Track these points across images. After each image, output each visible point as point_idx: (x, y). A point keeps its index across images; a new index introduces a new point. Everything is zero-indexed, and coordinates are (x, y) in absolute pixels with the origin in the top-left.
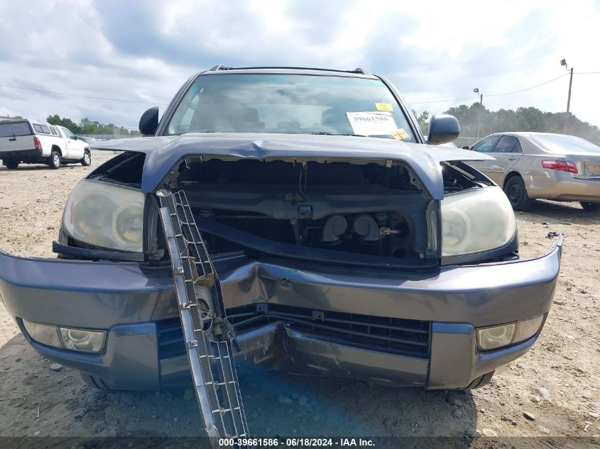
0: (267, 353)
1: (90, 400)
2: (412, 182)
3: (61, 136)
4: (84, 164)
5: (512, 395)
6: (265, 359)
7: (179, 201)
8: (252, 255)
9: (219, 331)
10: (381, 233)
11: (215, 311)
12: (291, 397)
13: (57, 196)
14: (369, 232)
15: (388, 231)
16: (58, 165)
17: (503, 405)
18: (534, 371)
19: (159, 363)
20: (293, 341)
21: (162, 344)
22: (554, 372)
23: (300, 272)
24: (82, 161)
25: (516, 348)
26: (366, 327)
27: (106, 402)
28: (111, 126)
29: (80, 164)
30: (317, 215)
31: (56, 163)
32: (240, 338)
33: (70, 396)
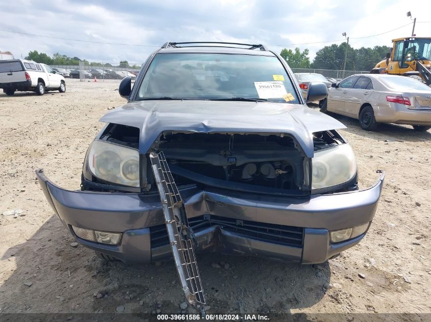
0: (209, 242)
1: (99, 266)
2: (295, 147)
3: (44, 71)
4: (61, 91)
5: (352, 263)
6: (208, 246)
7: (160, 159)
8: (201, 187)
9: (185, 233)
10: (277, 173)
11: (182, 222)
12: (219, 264)
13: (47, 119)
14: (269, 173)
15: (281, 172)
16: (43, 93)
17: (347, 269)
18: (367, 247)
19: (151, 250)
20: (225, 237)
21: (153, 240)
22: (380, 248)
23: (229, 198)
24: (60, 89)
25: (353, 241)
26: (267, 229)
27: (108, 267)
28: (76, 59)
29: (58, 91)
30: (239, 164)
31: (41, 91)
32: (197, 234)
33: (86, 263)
